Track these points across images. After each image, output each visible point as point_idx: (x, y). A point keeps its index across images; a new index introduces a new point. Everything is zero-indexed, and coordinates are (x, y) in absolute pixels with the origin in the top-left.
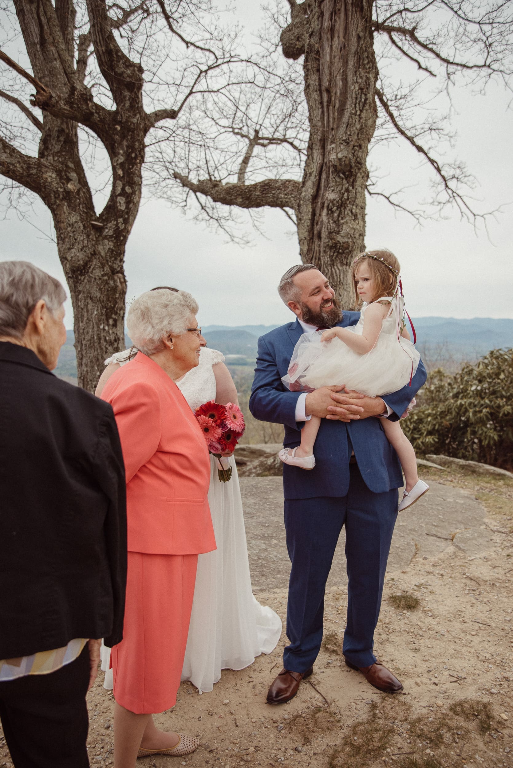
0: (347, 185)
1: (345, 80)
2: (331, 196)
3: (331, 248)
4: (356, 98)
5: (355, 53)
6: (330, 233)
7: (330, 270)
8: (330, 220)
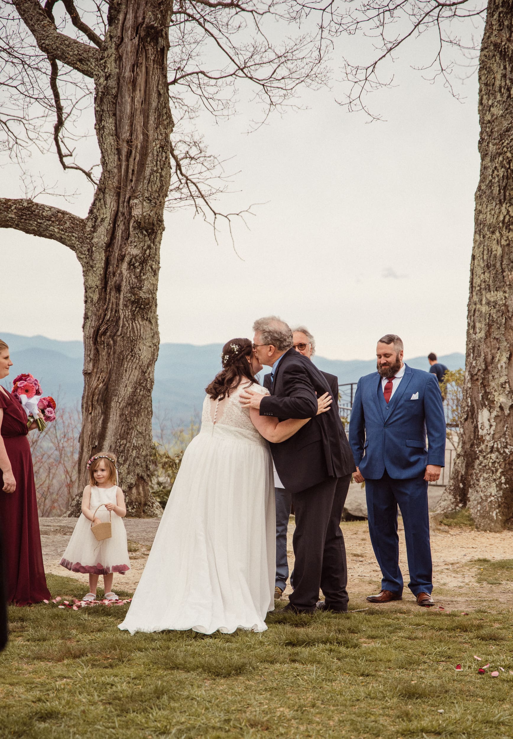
0: (149, 242)
1: (146, 135)
2: (134, 251)
3: (133, 303)
4: (157, 155)
5: (156, 109)
6: (132, 288)
7: (131, 325)
8: (132, 275)
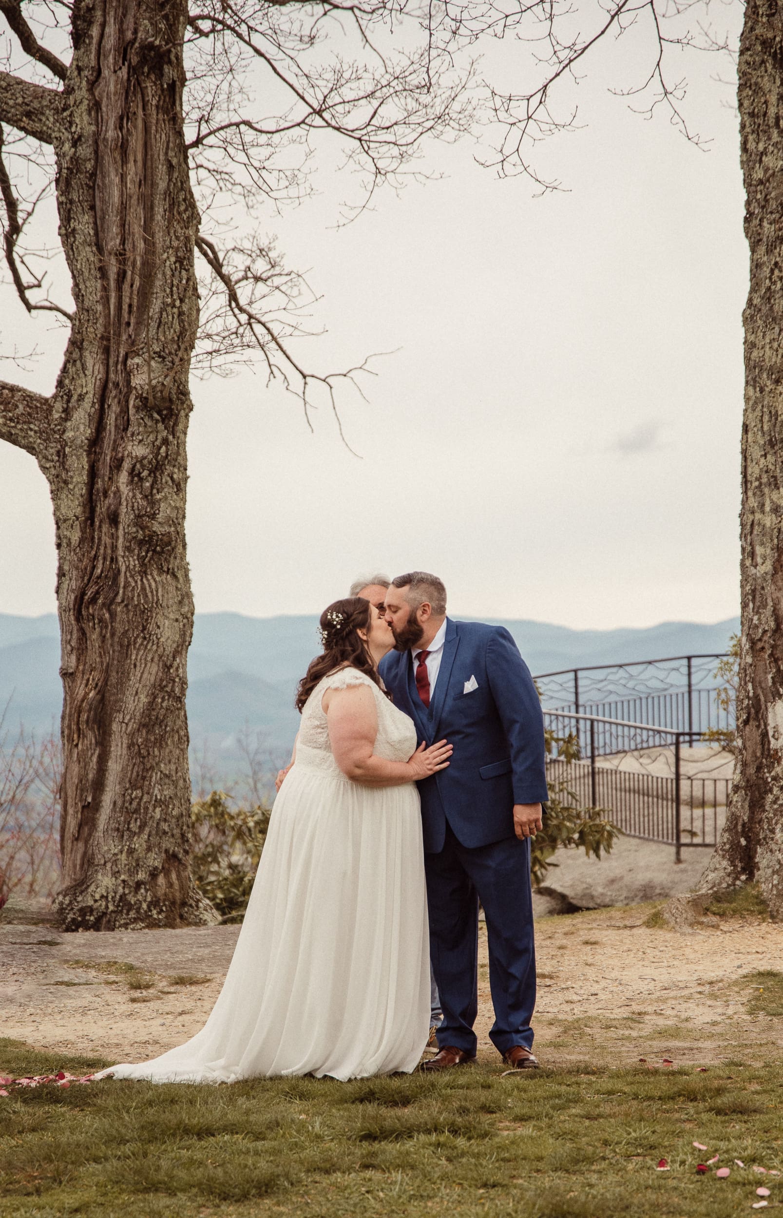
0: (165, 433)
1: (150, 242)
2: (138, 450)
3: (141, 543)
4: (172, 276)
5: (165, 193)
6: (138, 516)
7: (139, 582)
8: (137, 492)
